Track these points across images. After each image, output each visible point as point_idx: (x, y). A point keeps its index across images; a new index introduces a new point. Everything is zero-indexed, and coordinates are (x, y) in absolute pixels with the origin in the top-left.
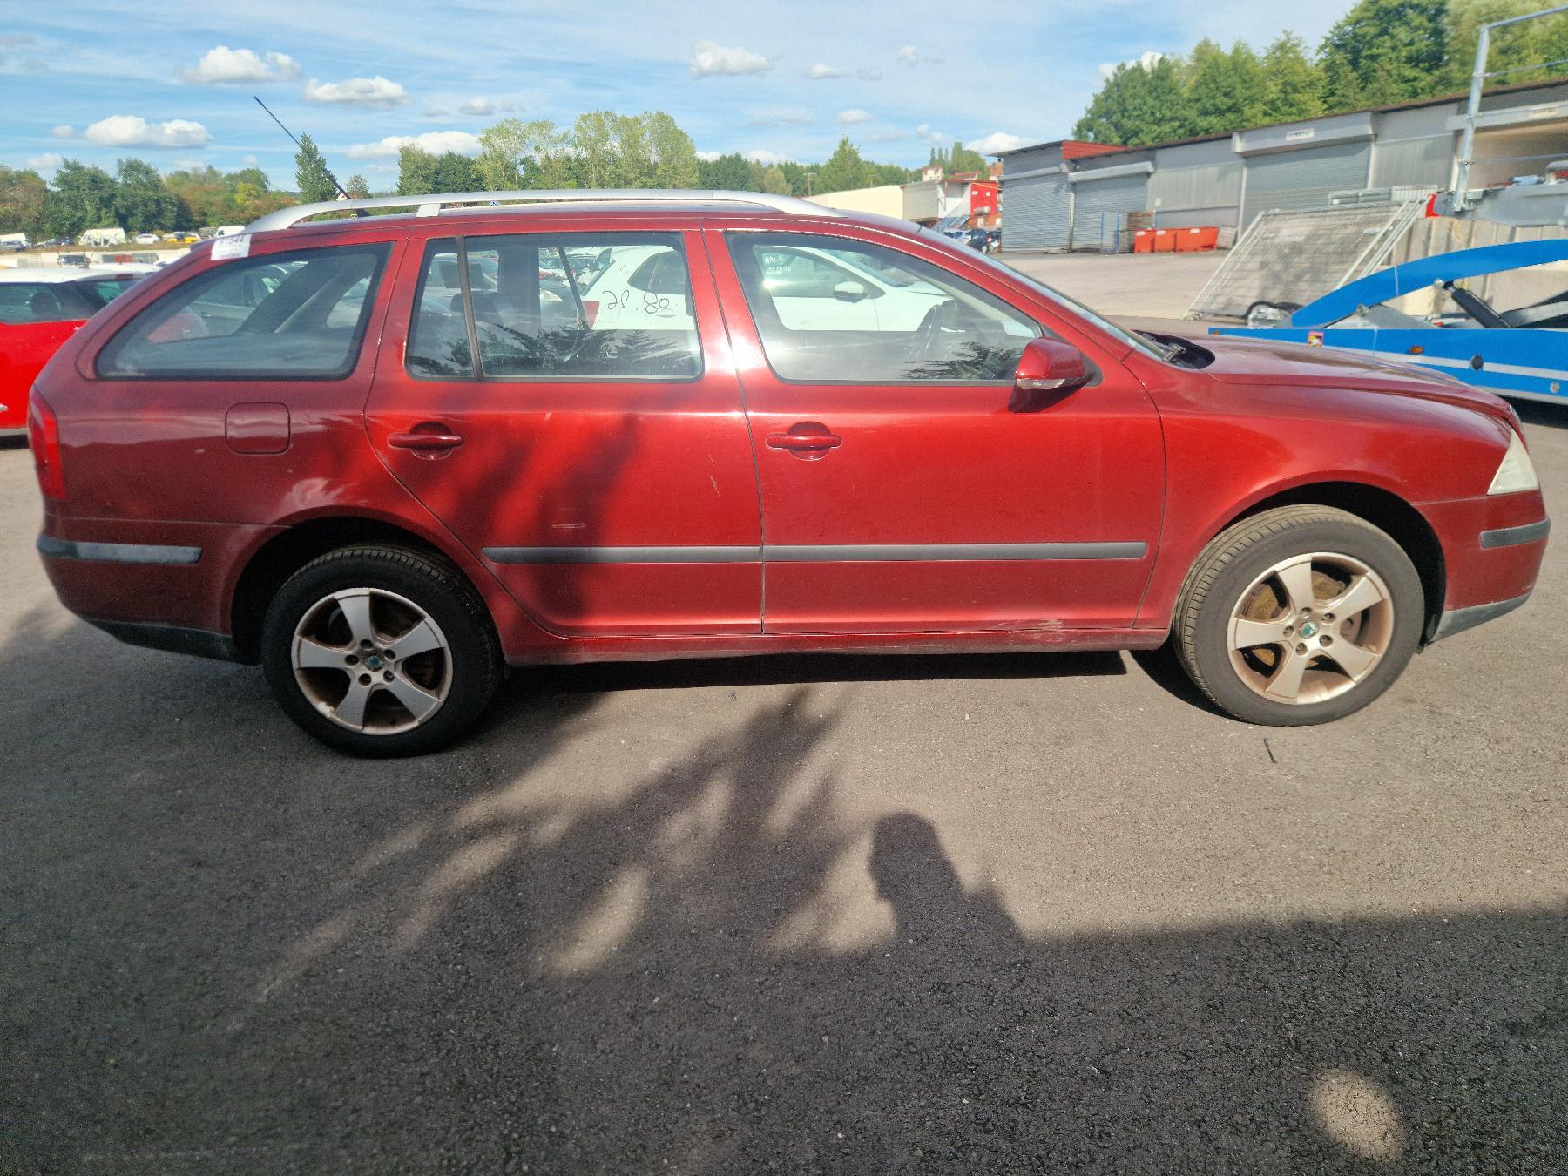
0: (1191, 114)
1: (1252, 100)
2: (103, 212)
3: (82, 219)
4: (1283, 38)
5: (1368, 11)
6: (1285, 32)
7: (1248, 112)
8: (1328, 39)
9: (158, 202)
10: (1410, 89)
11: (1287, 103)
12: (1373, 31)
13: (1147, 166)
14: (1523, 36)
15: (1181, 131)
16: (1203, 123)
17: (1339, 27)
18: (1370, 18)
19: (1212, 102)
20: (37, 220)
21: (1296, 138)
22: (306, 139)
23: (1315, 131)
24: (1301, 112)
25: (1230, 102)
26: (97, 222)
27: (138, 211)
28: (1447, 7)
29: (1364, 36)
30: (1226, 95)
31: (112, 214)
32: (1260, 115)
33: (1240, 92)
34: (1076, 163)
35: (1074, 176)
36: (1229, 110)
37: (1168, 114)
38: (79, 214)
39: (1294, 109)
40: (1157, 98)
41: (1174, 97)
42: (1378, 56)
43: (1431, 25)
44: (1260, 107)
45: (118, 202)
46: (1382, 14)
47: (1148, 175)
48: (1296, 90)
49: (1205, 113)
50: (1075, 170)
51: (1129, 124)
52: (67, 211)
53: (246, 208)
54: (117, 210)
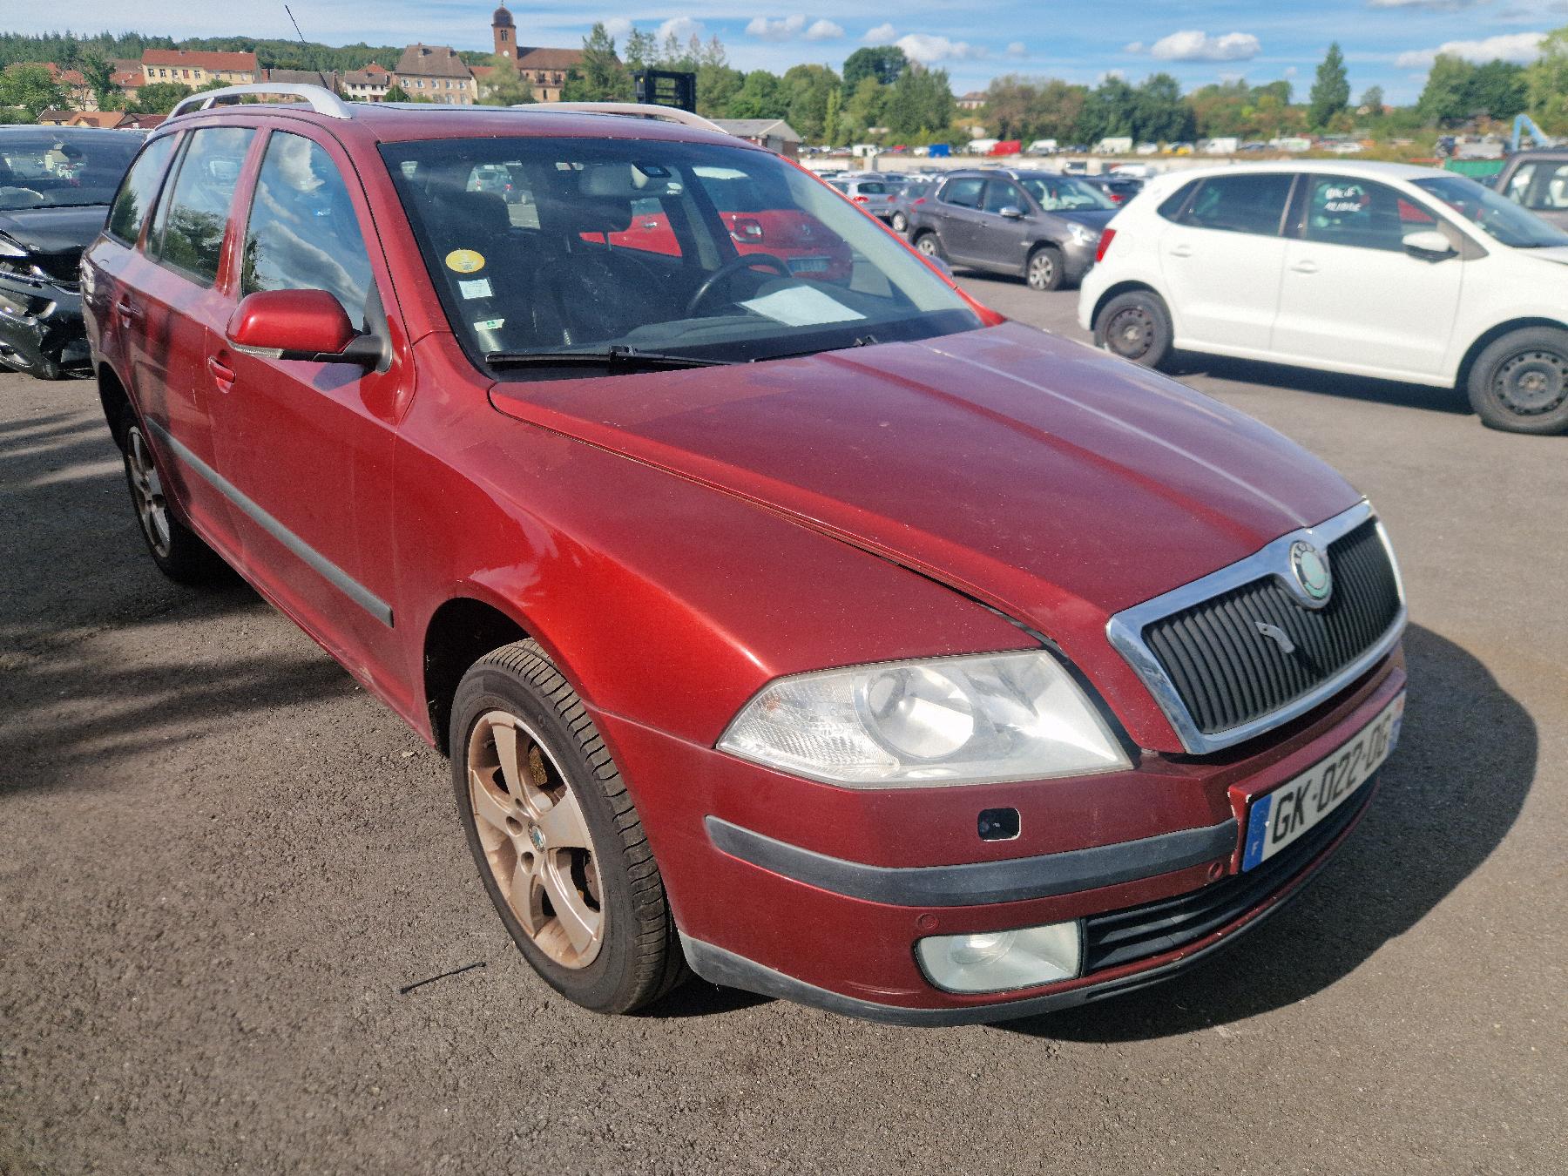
2: (1122, 123)
3: (1104, 129)
9: (1170, 114)
20: (1071, 129)
22: (1335, 48)
26: (1114, 133)
27: (1151, 124)
31: (1129, 124)
38: (1103, 124)
45: (1138, 114)
52: (1094, 121)
53: (1249, 121)
54: (1134, 123)
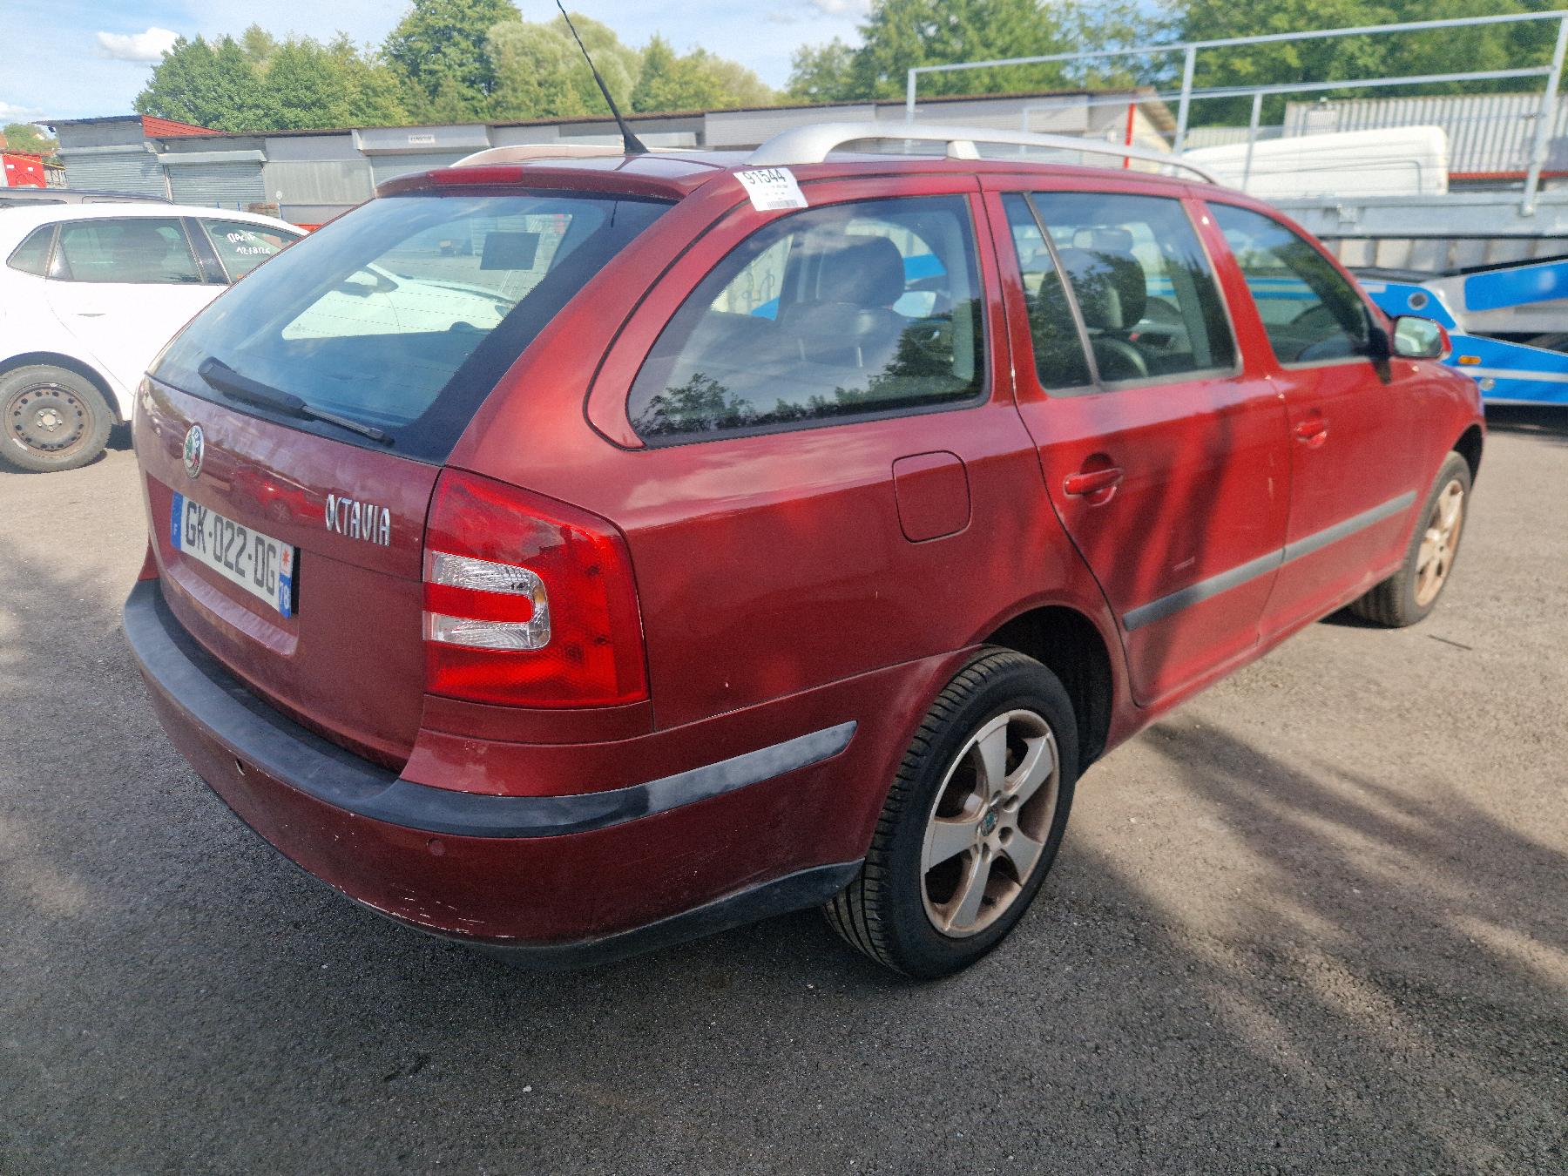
0: (275, 102)
1: (334, 96)
4: (340, 40)
5: (416, 26)
6: (340, 33)
7: (334, 109)
8: (384, 48)
10: (470, 106)
11: (369, 105)
12: (426, 47)
13: (258, 155)
14: (554, 73)
15: (267, 121)
16: (290, 114)
17: (393, 38)
18: (420, 34)
19: (294, 93)
21: (418, 142)
23: (436, 137)
24: (385, 117)
25: (314, 97)
28: (487, 36)
29: (420, 51)
30: (308, 88)
32: (347, 114)
33: (322, 89)
34: (163, 142)
35: (164, 158)
36: (314, 104)
37: (250, 101)
39: (379, 113)
40: (232, 81)
41: (251, 84)
42: (437, 72)
43: (477, 50)
44: (344, 106)
46: (431, 32)
47: (261, 164)
48: (376, 93)
49: (288, 104)
50: (165, 151)
51: (209, 108)
